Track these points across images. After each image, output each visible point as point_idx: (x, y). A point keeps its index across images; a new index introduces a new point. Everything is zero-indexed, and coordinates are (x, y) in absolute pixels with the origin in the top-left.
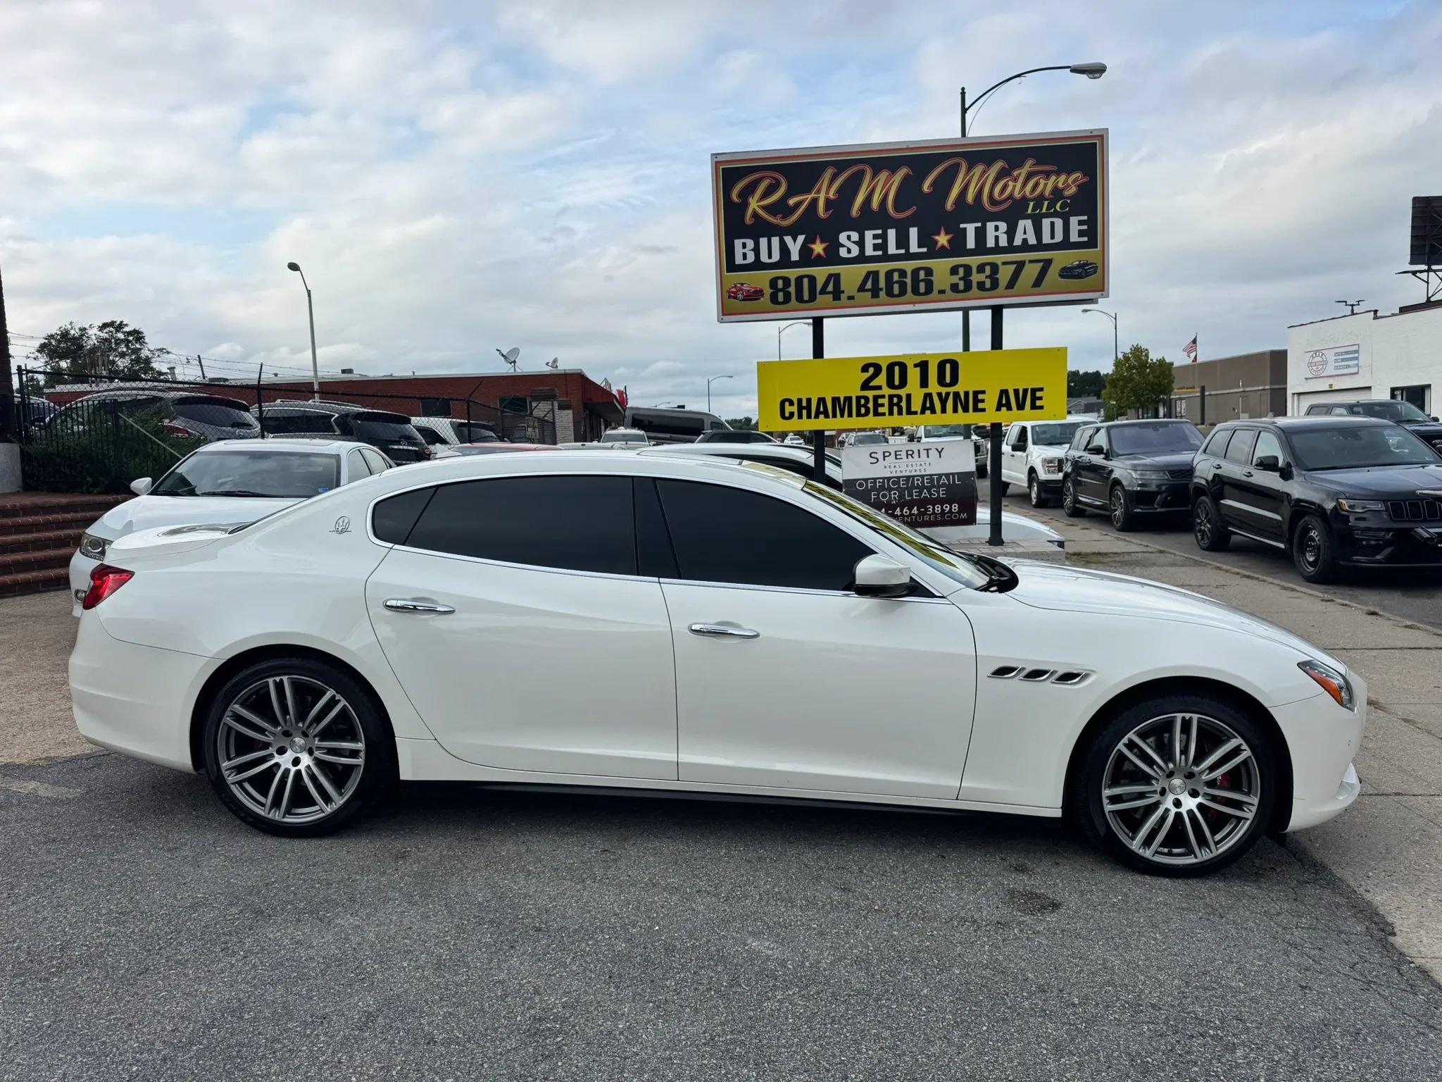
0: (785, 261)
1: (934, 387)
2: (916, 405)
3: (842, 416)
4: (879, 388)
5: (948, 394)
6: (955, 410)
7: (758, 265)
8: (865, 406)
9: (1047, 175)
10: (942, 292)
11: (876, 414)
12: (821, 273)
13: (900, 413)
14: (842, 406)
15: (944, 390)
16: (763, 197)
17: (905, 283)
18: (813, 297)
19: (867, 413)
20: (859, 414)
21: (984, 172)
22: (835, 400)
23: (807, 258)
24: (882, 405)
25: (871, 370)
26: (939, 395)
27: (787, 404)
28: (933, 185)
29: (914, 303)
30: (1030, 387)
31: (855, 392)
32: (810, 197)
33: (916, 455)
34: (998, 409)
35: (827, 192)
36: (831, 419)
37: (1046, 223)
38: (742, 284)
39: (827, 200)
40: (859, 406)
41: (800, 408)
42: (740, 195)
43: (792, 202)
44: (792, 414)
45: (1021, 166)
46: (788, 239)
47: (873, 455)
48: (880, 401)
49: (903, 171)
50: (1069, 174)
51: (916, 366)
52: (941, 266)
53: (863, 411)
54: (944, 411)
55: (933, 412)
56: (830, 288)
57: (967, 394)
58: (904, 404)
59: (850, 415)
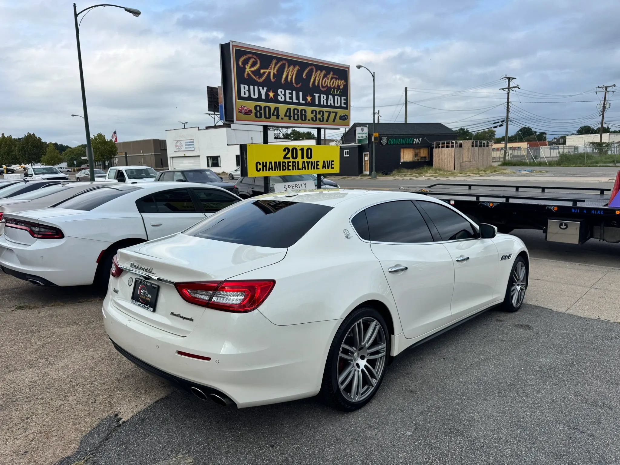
0: (259, 99)
1: (306, 159)
2: (300, 167)
3: (278, 170)
4: (289, 158)
5: (309, 162)
6: (311, 169)
7: (249, 98)
8: (285, 166)
9: (336, 79)
10: (309, 120)
11: (289, 170)
12: (273, 106)
13: (296, 169)
14: (278, 166)
15: (308, 160)
16: (251, 67)
17: (299, 115)
18: (270, 117)
19: (285, 169)
20: (283, 170)
21: (320, 74)
22: (275, 163)
23: (267, 99)
24: (290, 166)
25: (287, 150)
26: (307, 162)
27: (258, 164)
28: (306, 75)
29: (301, 124)
30: (331, 160)
31: (282, 160)
32: (268, 70)
33: (298, 186)
34: (323, 168)
35: (274, 70)
36: (274, 171)
37: (336, 97)
38: (244, 106)
39: (274, 74)
40: (283, 166)
41: (263, 166)
42: (242, 64)
43: (262, 71)
44: (260, 169)
45: (329, 74)
46: (261, 88)
47: (285, 187)
48: (290, 164)
49: (297, 67)
50: (341, 80)
51: (300, 150)
52: (309, 109)
53: (284, 168)
54: (308, 169)
55: (305, 169)
56: (275, 113)
57: (314, 162)
58: (297, 165)
59: (280, 170)
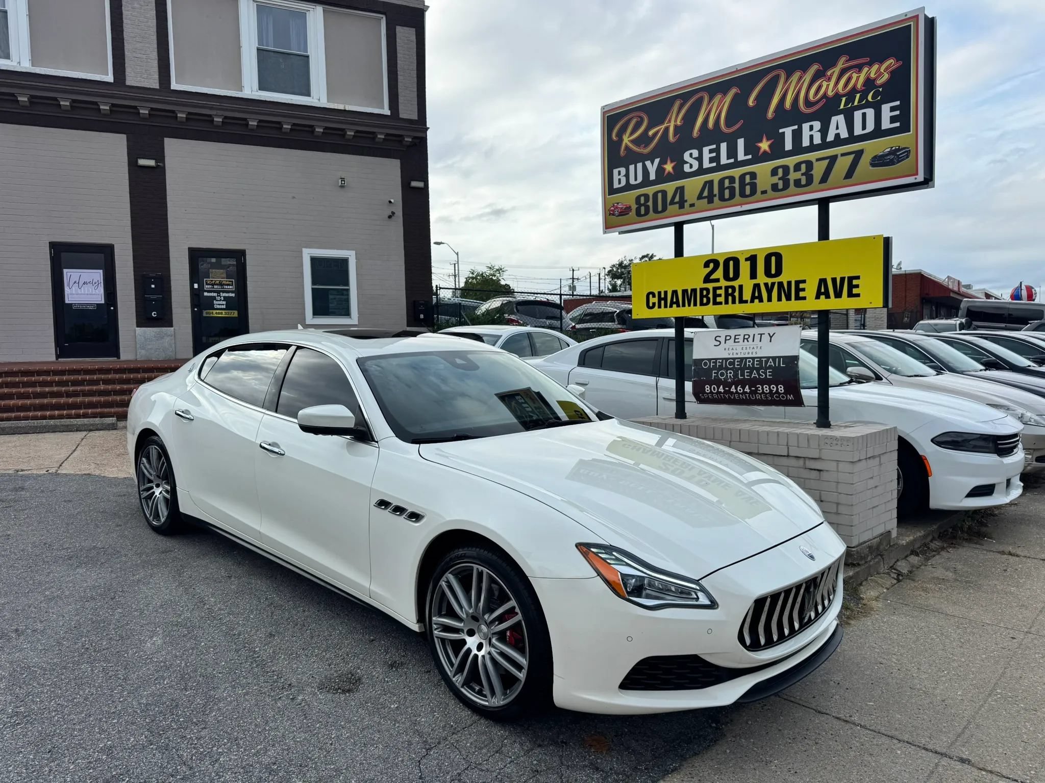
0: (646, 182)
1: (762, 279)
2: (747, 296)
3: (689, 305)
4: (717, 280)
5: (773, 284)
6: (779, 299)
7: (628, 187)
8: (707, 296)
9: (859, 68)
10: (764, 192)
11: (715, 303)
12: (670, 187)
13: (734, 302)
14: (690, 297)
15: (770, 281)
16: (632, 133)
17: (734, 188)
18: (664, 209)
19: (708, 303)
20: (702, 304)
21: (800, 78)
22: (685, 292)
23: (662, 177)
24: (720, 295)
25: (712, 265)
26: (766, 285)
27: (651, 296)
28: (756, 99)
29: (741, 205)
30: (847, 276)
31: (699, 284)
32: (663, 127)
33: (751, 339)
34: (818, 297)
35: (676, 121)
36: (681, 308)
37: (858, 115)
38: (618, 203)
39: (676, 127)
40: (702, 297)
41: (660, 299)
42: (617, 135)
43: (651, 133)
44: (654, 304)
45: (834, 65)
46: (648, 163)
47: (717, 339)
48: (718, 292)
49: (733, 91)
50: (881, 62)
51: (747, 260)
52: (763, 169)
53: (705, 300)
54: (770, 300)
55: (761, 300)
56: (677, 199)
57: (789, 283)
58: (737, 294)
59: (695, 305)
